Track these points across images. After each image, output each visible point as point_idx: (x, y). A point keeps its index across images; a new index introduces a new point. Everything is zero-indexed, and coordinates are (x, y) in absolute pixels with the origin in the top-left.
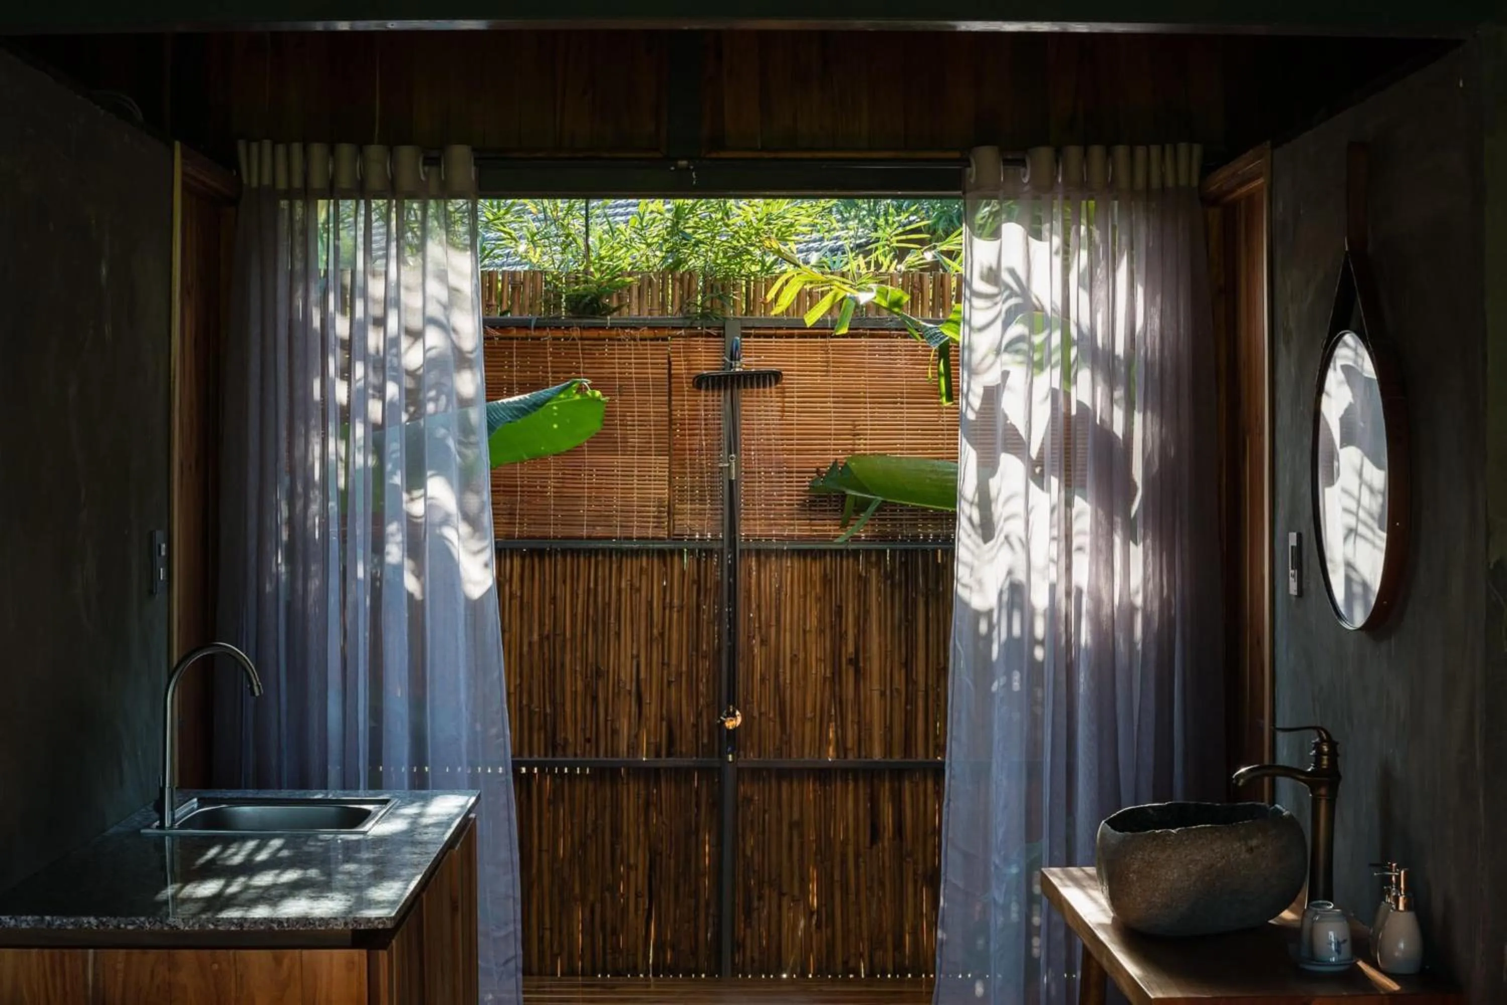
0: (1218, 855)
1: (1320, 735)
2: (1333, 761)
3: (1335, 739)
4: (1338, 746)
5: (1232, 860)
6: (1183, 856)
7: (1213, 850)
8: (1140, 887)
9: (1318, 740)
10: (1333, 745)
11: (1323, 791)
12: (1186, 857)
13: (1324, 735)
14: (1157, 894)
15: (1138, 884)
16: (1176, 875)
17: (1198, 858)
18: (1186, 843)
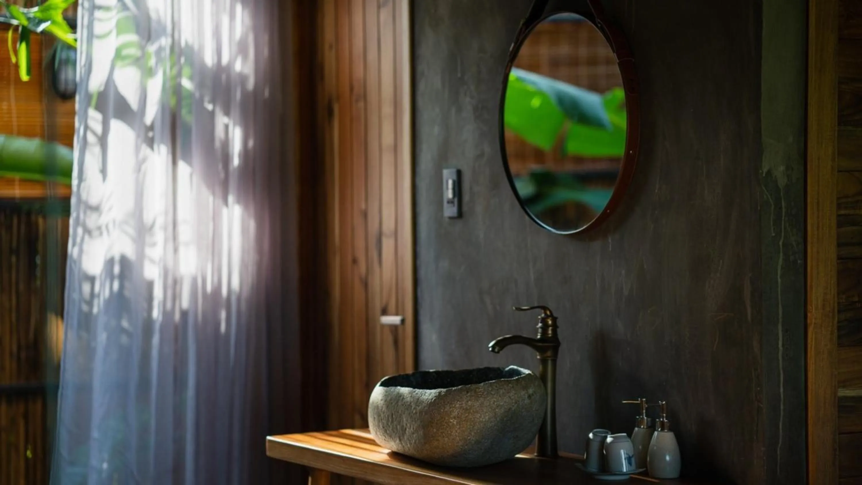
0: (514, 401)
1: (546, 314)
2: (555, 331)
3: (555, 315)
4: (558, 320)
5: (521, 404)
6: (492, 403)
7: (510, 397)
8: (459, 428)
9: (543, 315)
10: (554, 319)
11: (549, 353)
12: (494, 403)
13: (548, 313)
14: (473, 434)
15: (458, 427)
16: (487, 418)
17: (502, 404)
18: (493, 393)
